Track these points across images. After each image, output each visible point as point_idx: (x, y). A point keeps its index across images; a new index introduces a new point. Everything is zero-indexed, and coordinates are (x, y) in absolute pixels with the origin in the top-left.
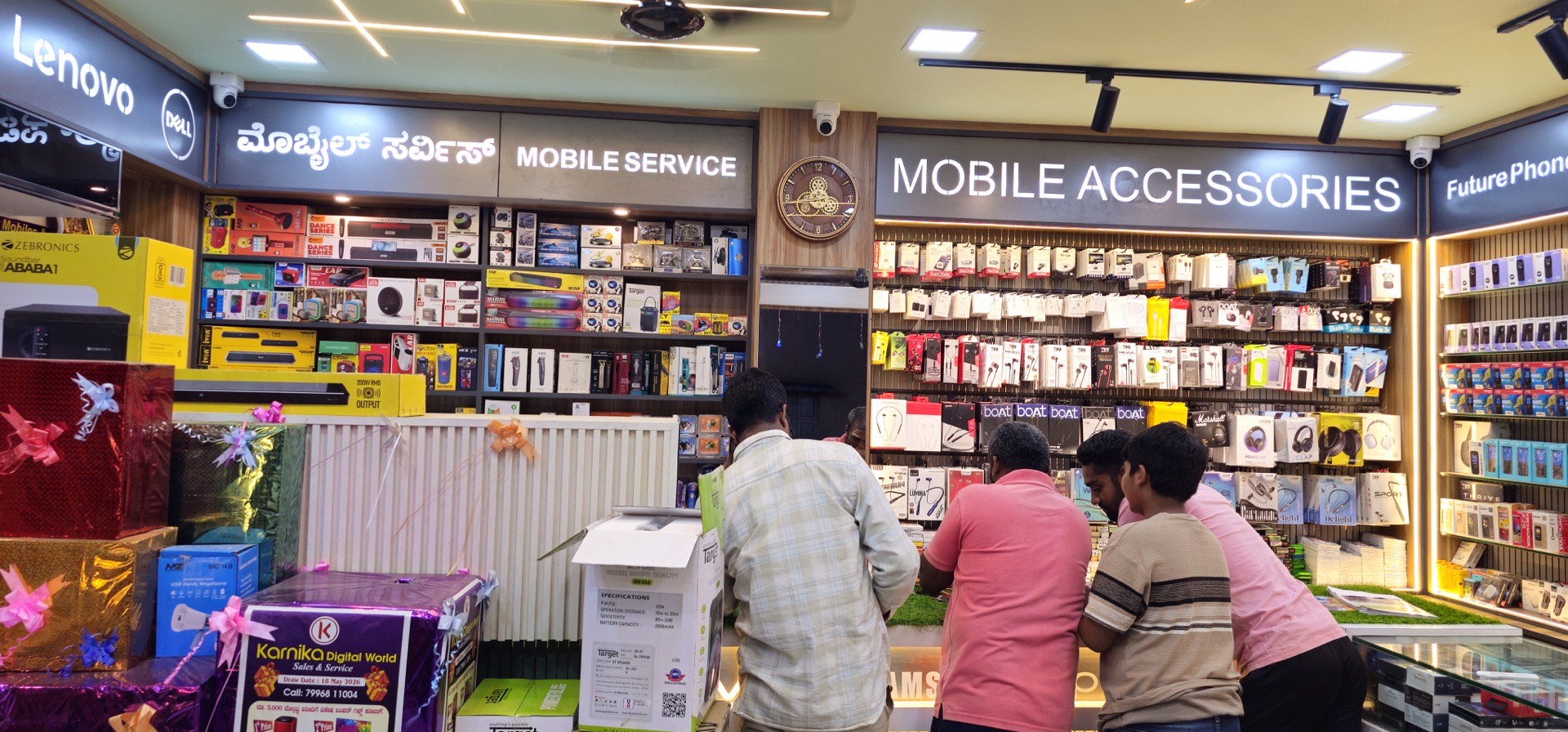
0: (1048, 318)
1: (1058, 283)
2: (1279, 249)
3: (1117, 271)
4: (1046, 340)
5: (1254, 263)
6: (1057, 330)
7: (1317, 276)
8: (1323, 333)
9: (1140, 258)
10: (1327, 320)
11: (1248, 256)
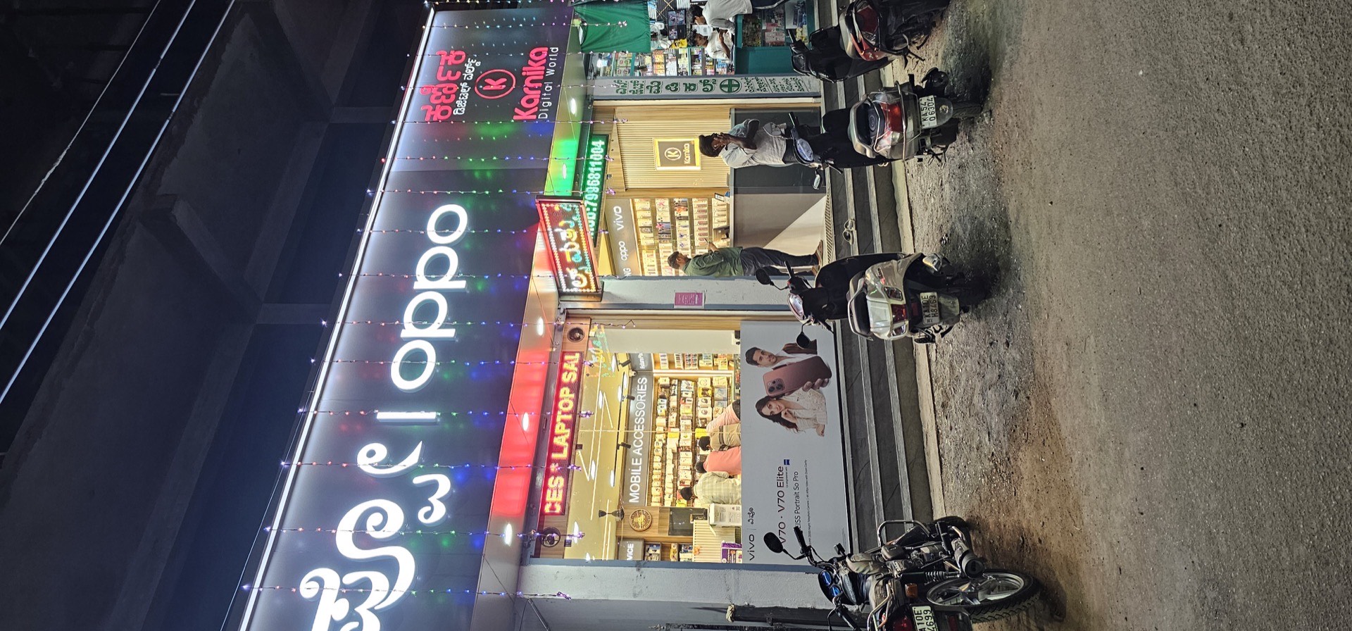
0: (673, 463)
1: (663, 461)
2: (655, 406)
3: (661, 445)
4: (679, 464)
5: (659, 413)
6: (676, 461)
7: (663, 397)
8: (677, 395)
9: (657, 440)
10: (674, 395)
11: (657, 413)
